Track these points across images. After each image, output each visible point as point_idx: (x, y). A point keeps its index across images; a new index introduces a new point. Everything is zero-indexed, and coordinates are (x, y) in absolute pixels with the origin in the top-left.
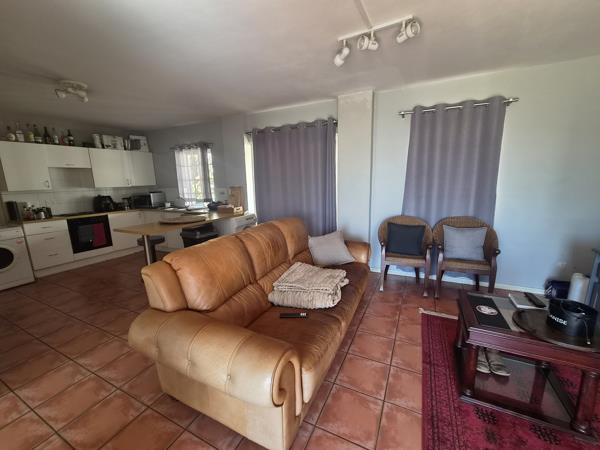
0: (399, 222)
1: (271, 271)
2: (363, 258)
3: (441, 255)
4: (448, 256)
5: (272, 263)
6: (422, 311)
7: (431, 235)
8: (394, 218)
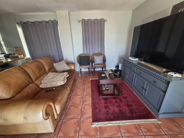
0: (82, 55)
1: (39, 77)
2: (73, 68)
3: (94, 64)
4: (96, 63)
5: (39, 74)
6: (91, 79)
7: (91, 58)
8: (81, 54)
